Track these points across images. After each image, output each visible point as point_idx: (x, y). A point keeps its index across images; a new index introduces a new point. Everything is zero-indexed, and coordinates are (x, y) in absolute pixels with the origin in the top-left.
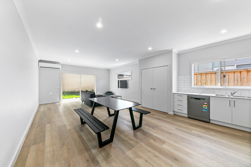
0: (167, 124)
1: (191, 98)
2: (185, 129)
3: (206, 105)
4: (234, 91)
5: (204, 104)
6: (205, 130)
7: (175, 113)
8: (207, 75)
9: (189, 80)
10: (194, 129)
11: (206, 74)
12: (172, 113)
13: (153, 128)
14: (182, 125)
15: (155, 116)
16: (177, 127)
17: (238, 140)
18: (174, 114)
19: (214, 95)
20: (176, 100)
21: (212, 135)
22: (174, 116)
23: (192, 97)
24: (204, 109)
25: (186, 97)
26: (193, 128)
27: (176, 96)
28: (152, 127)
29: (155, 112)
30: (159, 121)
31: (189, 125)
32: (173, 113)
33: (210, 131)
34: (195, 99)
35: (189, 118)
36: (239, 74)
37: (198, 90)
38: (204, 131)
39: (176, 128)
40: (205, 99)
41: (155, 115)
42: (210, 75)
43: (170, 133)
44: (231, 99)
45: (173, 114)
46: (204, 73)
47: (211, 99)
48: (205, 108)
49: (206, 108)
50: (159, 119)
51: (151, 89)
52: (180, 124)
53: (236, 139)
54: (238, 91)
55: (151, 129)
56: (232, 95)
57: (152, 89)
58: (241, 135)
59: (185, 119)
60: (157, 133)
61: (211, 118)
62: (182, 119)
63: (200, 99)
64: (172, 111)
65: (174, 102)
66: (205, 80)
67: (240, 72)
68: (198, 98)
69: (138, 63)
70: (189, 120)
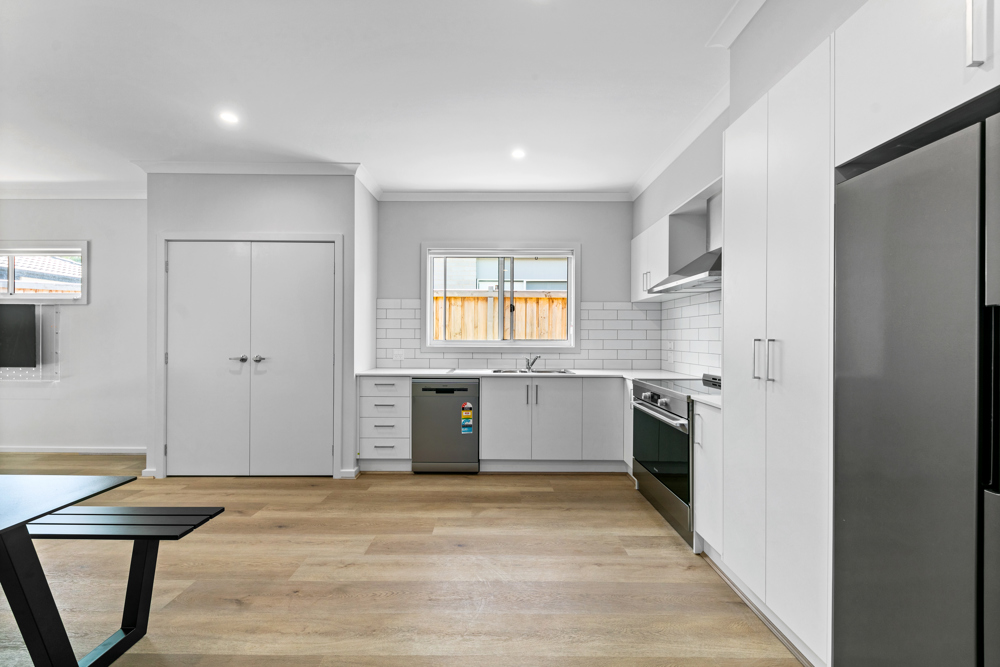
0: (327, 538)
1: (424, 390)
2: (408, 532)
3: (471, 409)
4: (533, 357)
5: (463, 409)
6: (470, 508)
7: (366, 467)
8: (466, 303)
9: (418, 316)
10: (439, 519)
11: (463, 299)
12: (350, 471)
13: (239, 602)
14: (396, 515)
15: (259, 515)
16: (371, 537)
17: (549, 509)
18: (362, 474)
19: (489, 372)
20: (368, 407)
21: (490, 522)
22: (359, 481)
23: (428, 387)
24: (465, 426)
25: (406, 390)
26: (435, 515)
27: (368, 387)
28: (231, 601)
29: (261, 486)
30: (281, 537)
31: (417, 509)
32: (356, 468)
33: (484, 509)
34: (439, 391)
35: (417, 473)
36: (535, 305)
37: (446, 356)
38: (467, 514)
39: (372, 545)
40: (466, 390)
41: (259, 507)
42: (472, 303)
43: (341, 590)
44: (528, 382)
45: (353, 475)
46: (456, 295)
47: (484, 386)
48: (467, 423)
49: (471, 423)
50: (281, 526)
51: (240, 363)
52: (387, 515)
53: (545, 509)
54: (543, 356)
55: (227, 616)
56: (529, 368)
57: (243, 360)
58: (550, 489)
59: (402, 482)
60: (265, 631)
61: (483, 456)
62: (394, 488)
63: (451, 391)
64: (351, 460)
65: (359, 417)
66: (459, 321)
67: (538, 300)
68: (445, 389)
69: (144, 196)
70: (416, 484)
